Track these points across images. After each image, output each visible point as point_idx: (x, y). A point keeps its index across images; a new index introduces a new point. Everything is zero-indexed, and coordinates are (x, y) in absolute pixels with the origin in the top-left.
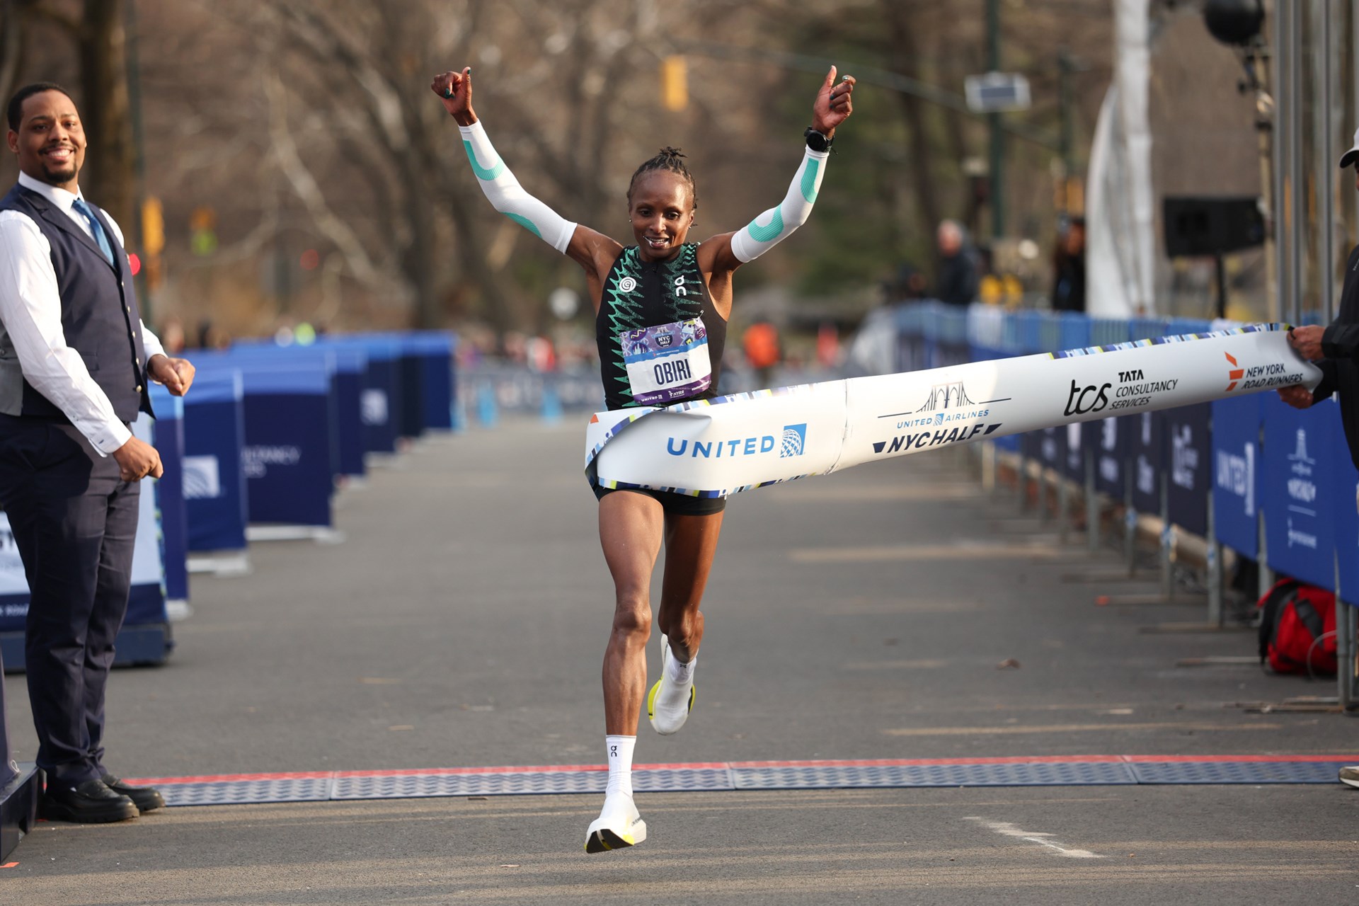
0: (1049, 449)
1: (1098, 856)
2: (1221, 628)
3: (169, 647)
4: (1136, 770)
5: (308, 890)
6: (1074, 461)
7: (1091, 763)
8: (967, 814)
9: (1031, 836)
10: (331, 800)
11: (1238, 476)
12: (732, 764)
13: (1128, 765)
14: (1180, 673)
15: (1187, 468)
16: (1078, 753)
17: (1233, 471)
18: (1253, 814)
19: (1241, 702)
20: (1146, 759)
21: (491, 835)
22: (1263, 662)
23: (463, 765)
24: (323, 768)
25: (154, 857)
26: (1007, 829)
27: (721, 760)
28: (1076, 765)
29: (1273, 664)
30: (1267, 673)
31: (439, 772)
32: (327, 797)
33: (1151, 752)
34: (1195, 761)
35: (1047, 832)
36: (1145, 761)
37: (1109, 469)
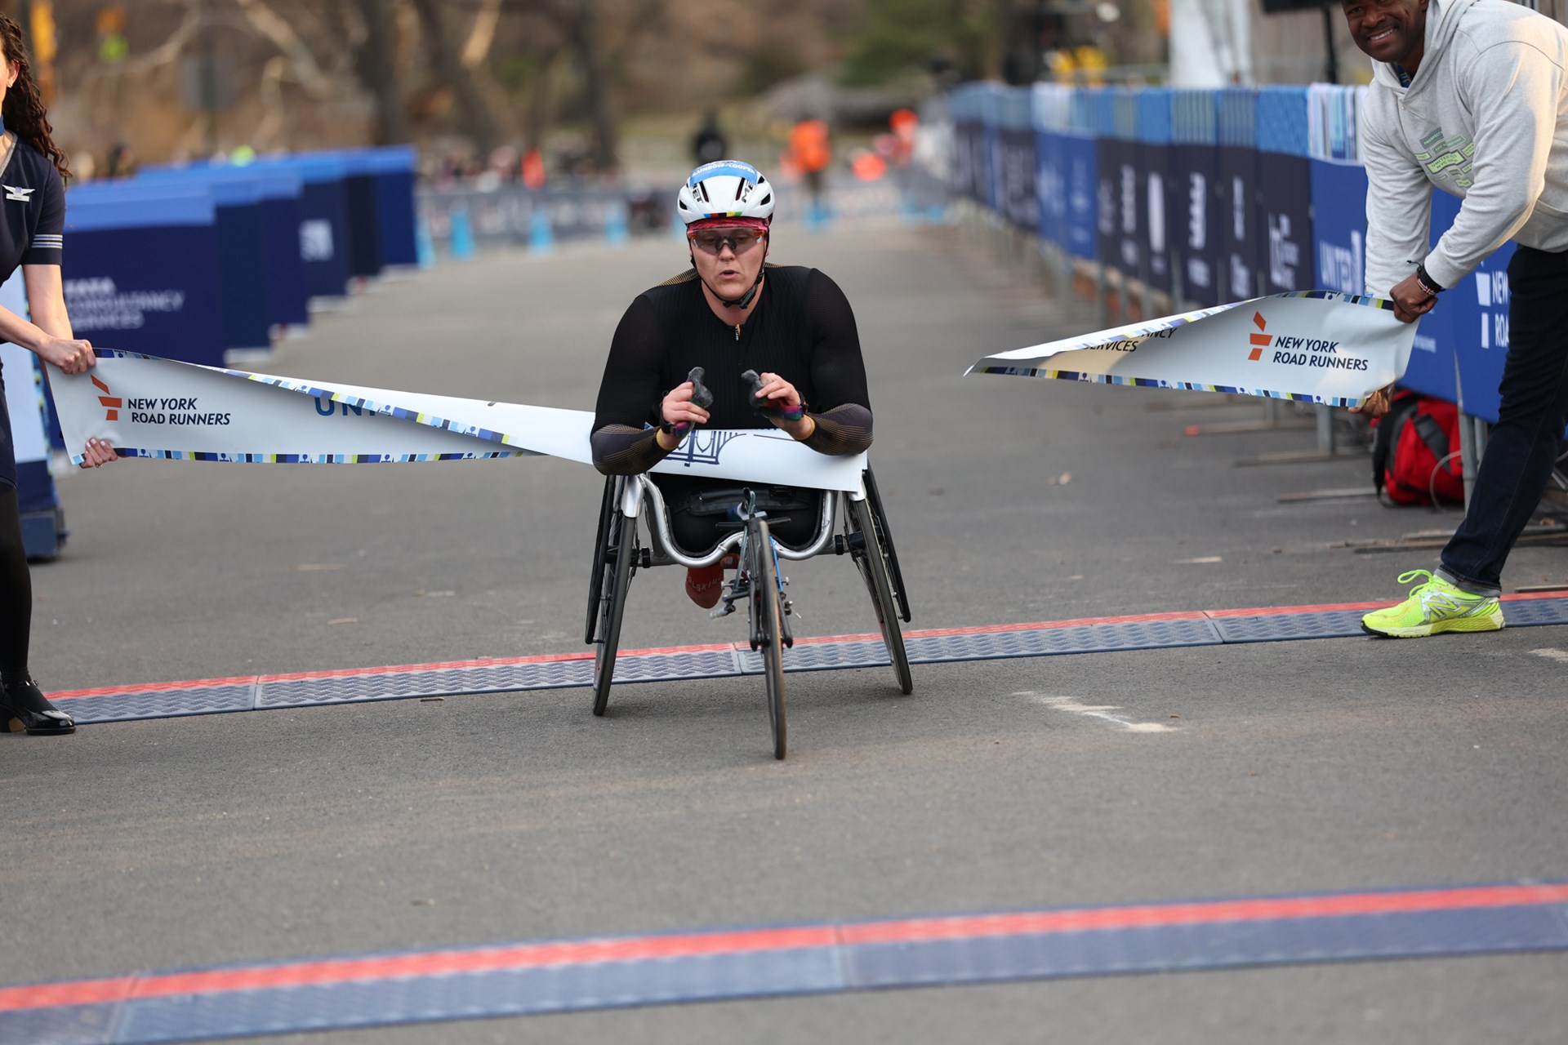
0: (1130, 252)
1: (1170, 730)
2: (1334, 456)
3: (61, 537)
4: (1220, 626)
5: (225, 816)
6: (1158, 265)
7: (1167, 622)
8: (1017, 689)
9: (1092, 711)
10: (254, 709)
11: (1344, 271)
12: (738, 645)
13: (1211, 621)
14: (1281, 511)
15: (1287, 265)
16: (1154, 610)
17: (1338, 265)
18: (1357, 670)
19: (1350, 541)
20: (1233, 614)
21: (447, 742)
22: (1379, 493)
23: (416, 662)
24: (247, 672)
25: (40, 786)
26: (1064, 704)
27: (726, 640)
28: (1150, 624)
29: (1391, 495)
30: (1385, 505)
31: (385, 670)
32: (251, 707)
33: (1241, 605)
34: (1290, 612)
35: (1112, 705)
36: (1232, 616)
37: (1199, 272)
